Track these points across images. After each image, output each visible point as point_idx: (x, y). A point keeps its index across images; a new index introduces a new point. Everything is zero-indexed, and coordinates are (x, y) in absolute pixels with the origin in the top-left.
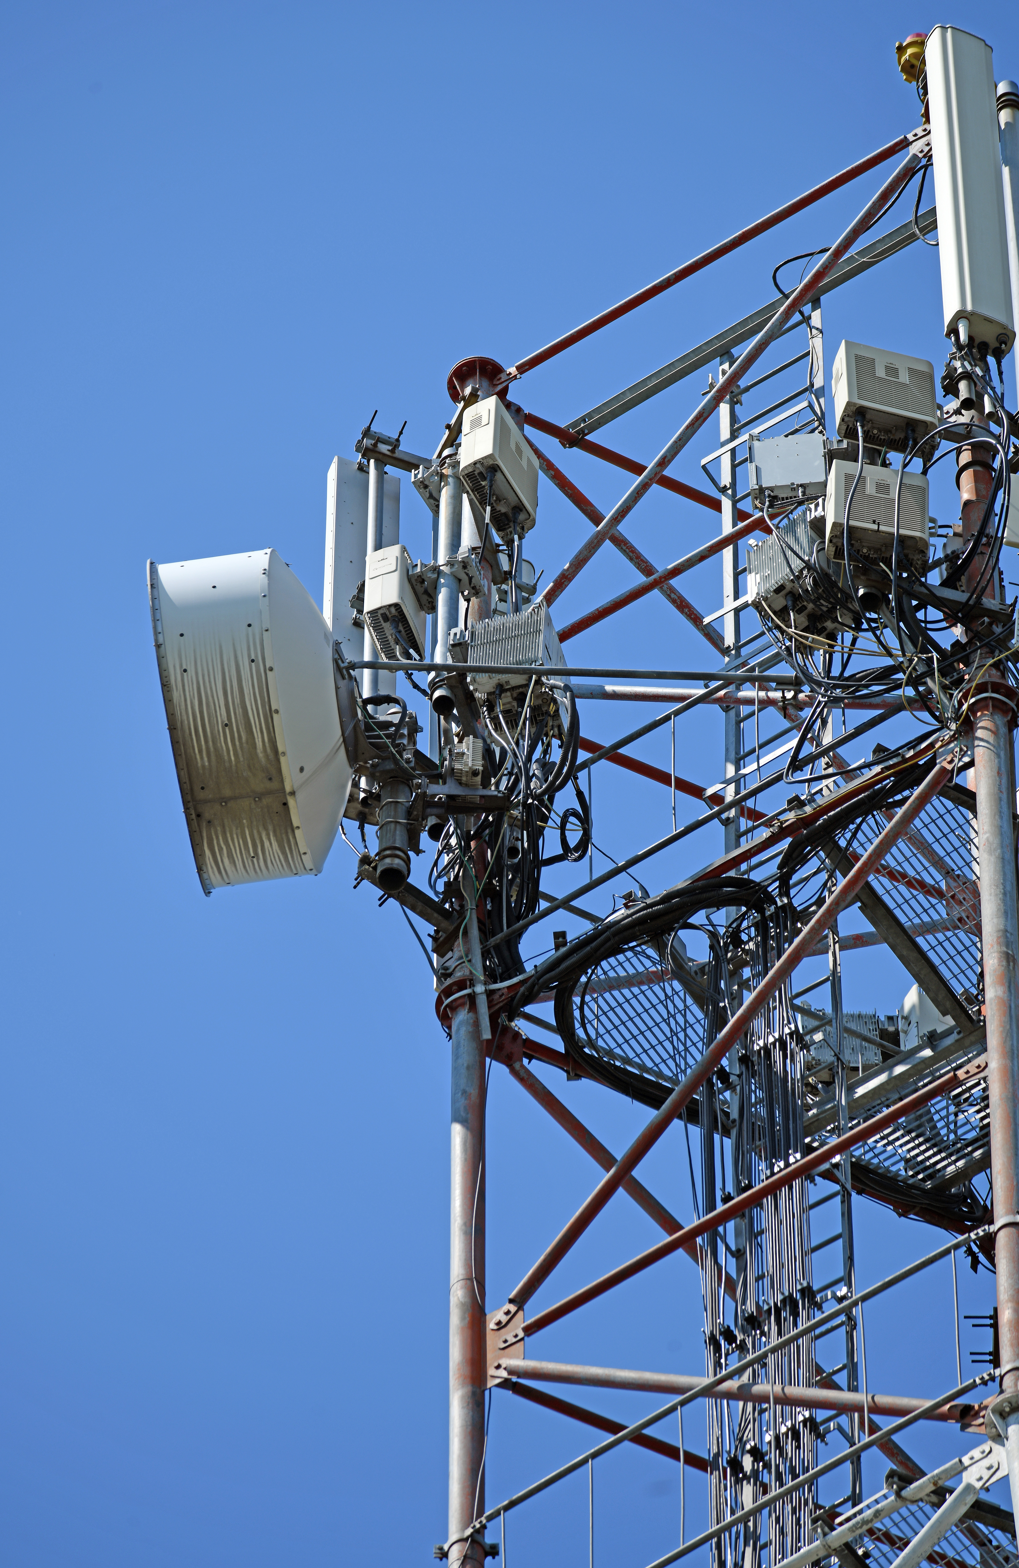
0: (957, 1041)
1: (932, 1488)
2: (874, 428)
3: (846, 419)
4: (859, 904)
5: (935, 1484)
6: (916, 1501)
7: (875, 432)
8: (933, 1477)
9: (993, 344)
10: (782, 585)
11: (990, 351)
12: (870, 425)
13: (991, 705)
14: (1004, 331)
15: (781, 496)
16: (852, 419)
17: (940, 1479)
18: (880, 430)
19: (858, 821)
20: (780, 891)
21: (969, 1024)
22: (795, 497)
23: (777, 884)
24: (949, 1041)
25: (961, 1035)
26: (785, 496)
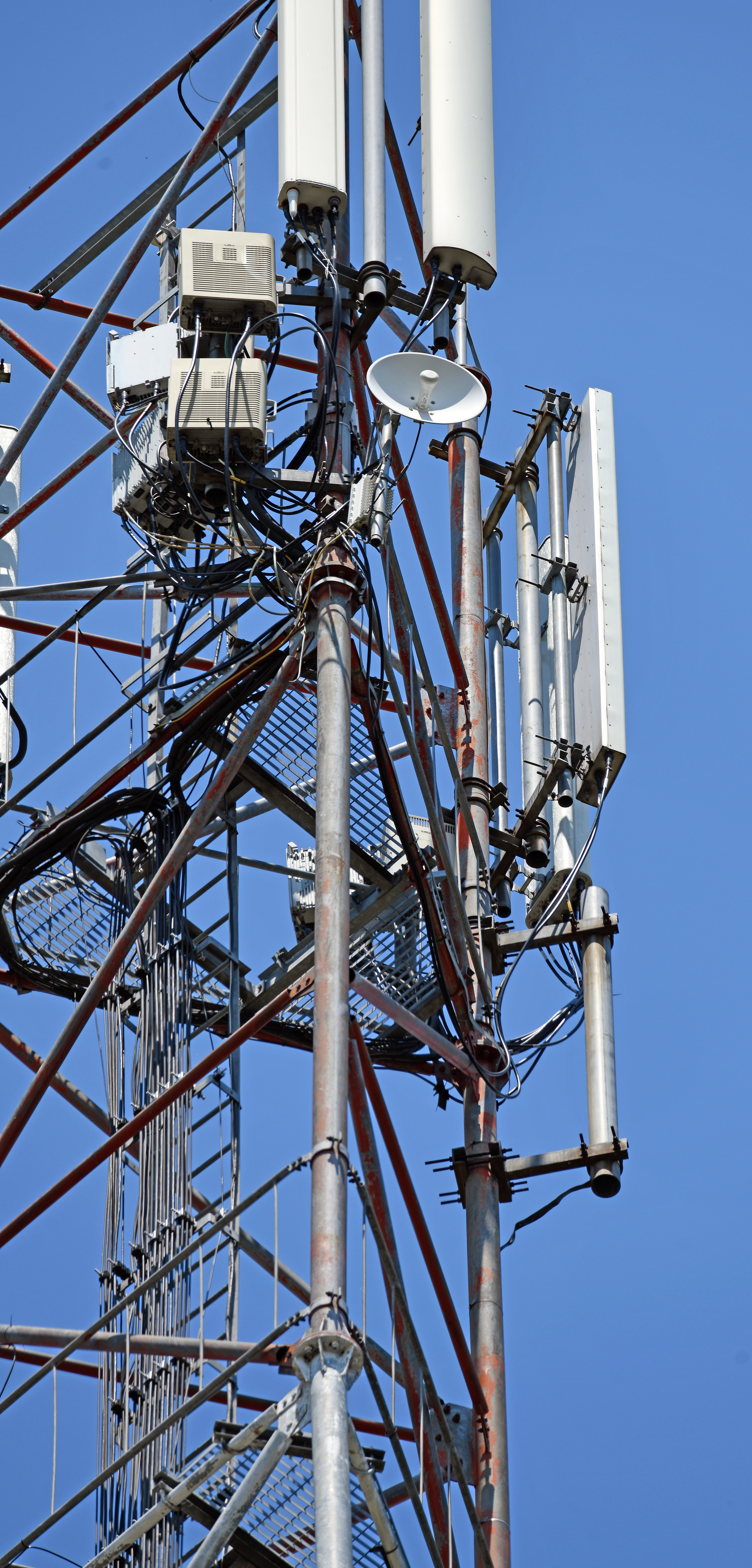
0: (379, 899)
1: (254, 1436)
2: (215, 316)
3: (186, 312)
4: (253, 790)
5: (256, 1432)
6: (244, 1450)
7: (216, 319)
8: (253, 1426)
9: (327, 208)
10: (140, 489)
11: (325, 215)
12: (209, 314)
13: (330, 589)
14: (334, 195)
15: (139, 394)
16: (191, 311)
17: (260, 1427)
18: (220, 316)
19: (229, 716)
20: (172, 793)
21: (386, 882)
22: (149, 395)
23: (168, 785)
24: (372, 899)
25: (383, 892)
26: (142, 393)
